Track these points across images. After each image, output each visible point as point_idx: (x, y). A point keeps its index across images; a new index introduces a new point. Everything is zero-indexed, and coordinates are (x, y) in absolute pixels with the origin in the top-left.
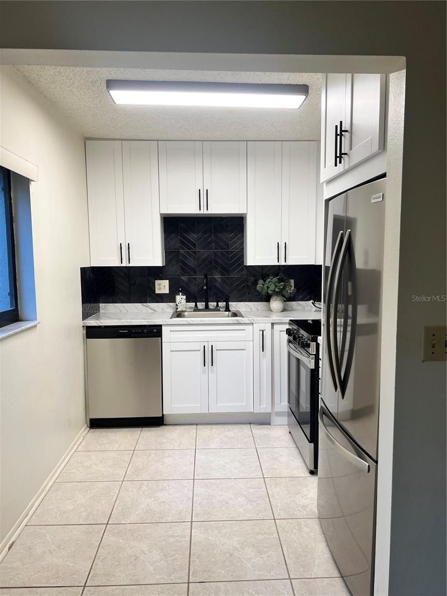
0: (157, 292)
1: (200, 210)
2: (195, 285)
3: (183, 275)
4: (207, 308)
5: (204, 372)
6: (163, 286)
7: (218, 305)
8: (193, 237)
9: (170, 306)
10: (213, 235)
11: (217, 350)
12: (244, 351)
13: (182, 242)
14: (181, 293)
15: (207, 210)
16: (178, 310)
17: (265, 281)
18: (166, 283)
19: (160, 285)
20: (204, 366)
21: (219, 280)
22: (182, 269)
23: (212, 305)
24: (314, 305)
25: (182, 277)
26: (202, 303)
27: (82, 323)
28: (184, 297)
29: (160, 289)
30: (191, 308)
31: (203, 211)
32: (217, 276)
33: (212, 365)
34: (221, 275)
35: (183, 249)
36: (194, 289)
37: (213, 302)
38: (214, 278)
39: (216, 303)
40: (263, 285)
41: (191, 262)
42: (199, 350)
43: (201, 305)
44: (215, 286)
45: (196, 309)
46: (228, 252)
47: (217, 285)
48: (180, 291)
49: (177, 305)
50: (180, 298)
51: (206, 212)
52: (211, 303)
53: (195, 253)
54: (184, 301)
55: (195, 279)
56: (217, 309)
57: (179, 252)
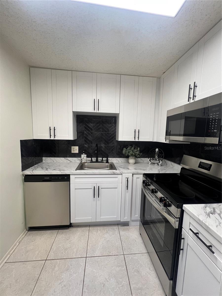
0: (72, 152)
1: (94, 110)
2: (92, 149)
3: (86, 144)
4: (97, 161)
5: (94, 200)
6: (75, 149)
7: (102, 160)
8: (91, 125)
9: (79, 159)
10: (101, 125)
11: (101, 188)
12: (117, 189)
13: (85, 128)
14: (84, 154)
15: (98, 110)
16: (82, 162)
17: (127, 148)
18: (77, 148)
19: (74, 149)
20: (94, 198)
21: (103, 147)
22: (85, 141)
23: (100, 159)
24: (150, 161)
25: (85, 145)
26: (95, 158)
27: (22, 173)
28: (86, 155)
29: (74, 151)
30: (89, 161)
31: (96, 111)
32: (103, 145)
33: (99, 197)
34: (105, 145)
35: (86, 131)
36: (91, 151)
37: (100, 157)
38: (101, 146)
39: (102, 158)
40: (126, 151)
41: (90, 138)
42: (92, 189)
43: (94, 159)
44: (102, 150)
45: (92, 162)
46: (108, 133)
47: (103, 149)
48: (84, 153)
49: (82, 160)
50: (84, 156)
51: (97, 112)
52: (99, 158)
53: (92, 133)
54: (85, 158)
55: (92, 146)
56: (102, 161)
57: (84, 132)
